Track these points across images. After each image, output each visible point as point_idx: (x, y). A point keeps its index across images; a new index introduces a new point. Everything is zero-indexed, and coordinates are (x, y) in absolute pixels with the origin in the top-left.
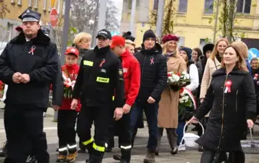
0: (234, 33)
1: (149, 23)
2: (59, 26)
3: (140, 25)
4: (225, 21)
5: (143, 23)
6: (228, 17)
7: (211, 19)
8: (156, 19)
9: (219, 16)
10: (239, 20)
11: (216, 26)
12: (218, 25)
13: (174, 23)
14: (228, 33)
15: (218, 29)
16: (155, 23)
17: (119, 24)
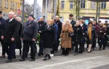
0: (80, 15)
1: (51, 12)
2: (21, 14)
3: (49, 13)
4: (77, 11)
5: (50, 13)
6: (78, 10)
7: (72, 10)
8: (53, 11)
9: (75, 9)
10: (81, 10)
11: (74, 12)
12: (75, 12)
13: (60, 12)
14: (78, 15)
15: (75, 14)
16: (53, 12)
17: (42, 13)
